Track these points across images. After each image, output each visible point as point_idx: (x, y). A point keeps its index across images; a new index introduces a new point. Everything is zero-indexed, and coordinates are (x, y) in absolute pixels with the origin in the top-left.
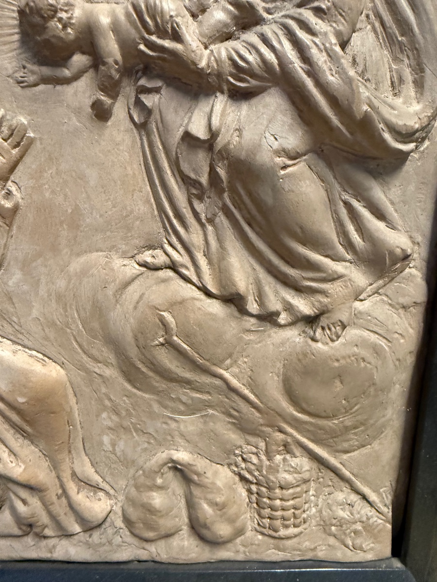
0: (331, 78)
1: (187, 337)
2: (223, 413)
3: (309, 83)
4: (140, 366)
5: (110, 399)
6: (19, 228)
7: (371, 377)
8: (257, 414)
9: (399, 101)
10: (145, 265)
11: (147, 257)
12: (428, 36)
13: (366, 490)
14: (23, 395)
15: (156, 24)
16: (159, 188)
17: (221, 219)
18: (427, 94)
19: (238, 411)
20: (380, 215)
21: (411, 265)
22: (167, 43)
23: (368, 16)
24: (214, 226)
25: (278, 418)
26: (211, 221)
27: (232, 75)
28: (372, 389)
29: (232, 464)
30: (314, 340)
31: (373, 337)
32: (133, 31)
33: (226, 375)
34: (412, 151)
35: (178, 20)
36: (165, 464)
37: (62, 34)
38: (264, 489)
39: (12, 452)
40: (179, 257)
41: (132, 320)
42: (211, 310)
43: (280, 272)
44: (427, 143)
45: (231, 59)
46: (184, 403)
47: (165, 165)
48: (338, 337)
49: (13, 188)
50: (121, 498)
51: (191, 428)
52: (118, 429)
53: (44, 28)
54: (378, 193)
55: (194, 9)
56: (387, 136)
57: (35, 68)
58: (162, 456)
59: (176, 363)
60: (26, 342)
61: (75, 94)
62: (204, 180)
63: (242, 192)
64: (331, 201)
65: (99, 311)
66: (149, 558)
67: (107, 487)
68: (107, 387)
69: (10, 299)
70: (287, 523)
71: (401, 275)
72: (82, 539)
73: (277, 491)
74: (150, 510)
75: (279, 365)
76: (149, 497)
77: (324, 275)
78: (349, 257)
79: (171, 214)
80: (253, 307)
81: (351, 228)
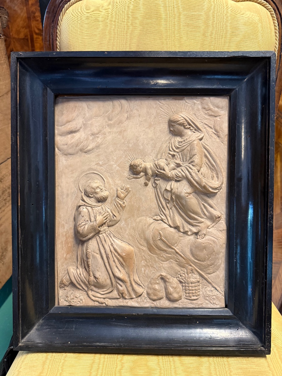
0: (196, 178)
1: (165, 237)
2: (175, 260)
3: (192, 179)
4: (153, 246)
5: (145, 257)
6: (125, 211)
7: (213, 250)
8: (184, 260)
9: (213, 181)
10: (155, 220)
11: (155, 217)
12: (218, 168)
13: (216, 287)
14: (125, 253)
15: (160, 168)
16: (159, 201)
17: (173, 208)
18: (220, 180)
19: (178, 260)
20: (212, 207)
21: (221, 220)
22: (162, 171)
23: (205, 164)
24: (172, 210)
25: (190, 261)
26: (171, 208)
27: (176, 177)
28: (214, 253)
29: (177, 277)
30: (197, 238)
31: (213, 238)
32: (155, 169)
33: (175, 249)
34: (217, 192)
35: (164, 167)
36: (159, 276)
37: (140, 170)
38: (187, 284)
39: (119, 270)
40: (164, 217)
41: (152, 233)
42: (171, 230)
43: (188, 221)
44: (221, 190)
45: (175, 174)
46: (164, 258)
47: (160, 196)
48: (204, 238)
49: (125, 201)
50: (146, 288)
51: (166, 266)
52: (146, 266)
53: (136, 169)
54: (210, 201)
55: (167, 164)
56: (210, 189)
57: (132, 176)
58: (158, 274)
59: (162, 245)
60: (125, 240)
61: (140, 181)
62: (169, 199)
63: (178, 202)
64: (199, 204)
65: (143, 232)
66: (155, 306)
67: (142, 285)
68: (144, 253)
69: (121, 229)
70: (194, 294)
71: (219, 222)
72: (136, 300)
73: (190, 284)
74: (155, 290)
75: (189, 246)
76: (155, 286)
77: (199, 221)
78: (205, 217)
79: (161, 207)
80: (182, 230)
81: (205, 210)
